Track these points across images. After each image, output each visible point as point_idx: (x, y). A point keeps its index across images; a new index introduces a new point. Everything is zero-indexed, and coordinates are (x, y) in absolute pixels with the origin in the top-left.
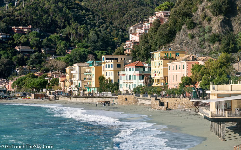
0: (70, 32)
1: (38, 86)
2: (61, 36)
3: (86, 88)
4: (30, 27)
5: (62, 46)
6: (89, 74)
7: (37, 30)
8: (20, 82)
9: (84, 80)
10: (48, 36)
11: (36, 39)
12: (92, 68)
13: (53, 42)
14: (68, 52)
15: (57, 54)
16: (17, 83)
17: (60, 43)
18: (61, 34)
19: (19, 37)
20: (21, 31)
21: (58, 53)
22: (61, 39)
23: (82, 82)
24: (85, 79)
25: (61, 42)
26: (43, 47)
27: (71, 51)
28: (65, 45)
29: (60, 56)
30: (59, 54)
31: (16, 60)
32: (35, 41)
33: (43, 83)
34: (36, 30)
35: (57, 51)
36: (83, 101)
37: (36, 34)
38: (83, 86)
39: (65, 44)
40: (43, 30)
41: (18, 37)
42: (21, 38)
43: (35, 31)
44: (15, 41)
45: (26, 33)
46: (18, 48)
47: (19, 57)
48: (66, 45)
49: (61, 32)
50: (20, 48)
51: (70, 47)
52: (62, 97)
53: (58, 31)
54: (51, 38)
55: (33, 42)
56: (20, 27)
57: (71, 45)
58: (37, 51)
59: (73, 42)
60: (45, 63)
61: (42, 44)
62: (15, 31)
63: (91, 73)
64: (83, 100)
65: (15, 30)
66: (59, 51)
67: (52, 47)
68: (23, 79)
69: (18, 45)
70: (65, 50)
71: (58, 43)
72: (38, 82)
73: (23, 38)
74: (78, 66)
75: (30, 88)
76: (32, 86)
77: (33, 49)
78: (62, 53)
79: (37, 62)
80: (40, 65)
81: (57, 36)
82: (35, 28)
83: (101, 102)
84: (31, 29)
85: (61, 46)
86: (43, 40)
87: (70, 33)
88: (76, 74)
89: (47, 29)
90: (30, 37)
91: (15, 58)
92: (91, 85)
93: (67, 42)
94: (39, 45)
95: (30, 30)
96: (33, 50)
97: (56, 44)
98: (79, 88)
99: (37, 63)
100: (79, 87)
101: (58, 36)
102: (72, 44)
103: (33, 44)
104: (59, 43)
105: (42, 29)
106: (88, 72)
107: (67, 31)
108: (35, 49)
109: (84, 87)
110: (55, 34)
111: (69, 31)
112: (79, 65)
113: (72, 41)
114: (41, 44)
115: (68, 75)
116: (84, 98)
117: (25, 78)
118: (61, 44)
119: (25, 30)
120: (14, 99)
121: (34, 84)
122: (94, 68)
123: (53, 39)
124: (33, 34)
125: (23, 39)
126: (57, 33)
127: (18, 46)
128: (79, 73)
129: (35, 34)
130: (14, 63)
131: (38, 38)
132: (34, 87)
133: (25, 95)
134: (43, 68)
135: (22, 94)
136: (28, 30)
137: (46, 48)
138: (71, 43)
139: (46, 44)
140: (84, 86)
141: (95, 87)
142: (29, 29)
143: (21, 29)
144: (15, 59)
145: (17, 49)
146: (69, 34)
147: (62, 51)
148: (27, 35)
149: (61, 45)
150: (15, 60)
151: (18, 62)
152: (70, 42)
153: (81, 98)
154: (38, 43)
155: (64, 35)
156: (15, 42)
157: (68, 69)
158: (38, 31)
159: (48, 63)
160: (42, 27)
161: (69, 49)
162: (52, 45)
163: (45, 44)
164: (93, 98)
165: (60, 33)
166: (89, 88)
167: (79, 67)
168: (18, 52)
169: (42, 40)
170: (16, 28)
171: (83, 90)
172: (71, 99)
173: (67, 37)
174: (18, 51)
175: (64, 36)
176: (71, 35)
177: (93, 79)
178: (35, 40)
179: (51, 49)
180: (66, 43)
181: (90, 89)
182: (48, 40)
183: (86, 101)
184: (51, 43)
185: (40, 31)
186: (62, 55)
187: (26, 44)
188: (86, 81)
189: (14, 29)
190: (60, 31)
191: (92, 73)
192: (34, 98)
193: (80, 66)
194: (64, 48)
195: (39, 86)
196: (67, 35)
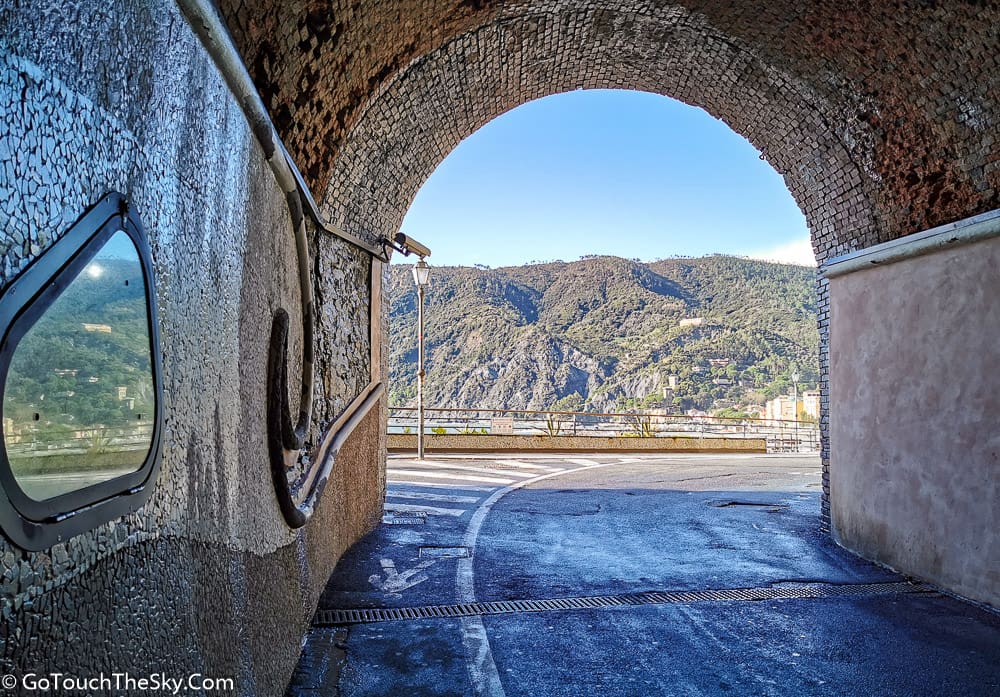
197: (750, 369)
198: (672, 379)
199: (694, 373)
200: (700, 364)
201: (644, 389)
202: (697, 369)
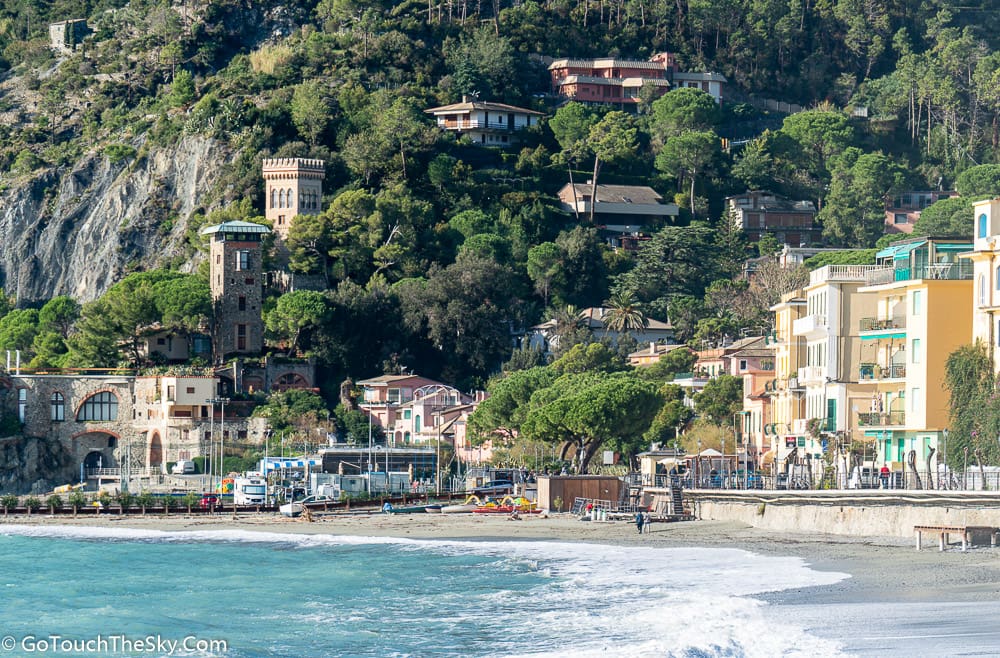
0: (922, 93)
1: (591, 425)
2: (862, 119)
3: (872, 436)
4: (665, 64)
5: (862, 179)
6: (892, 337)
7: (705, 84)
8: (515, 406)
9: (862, 382)
10: (776, 120)
11: (692, 135)
12: (910, 293)
13: (807, 157)
14: (899, 226)
15: (825, 233)
16: (499, 408)
17: (850, 166)
18: (866, 110)
19: (586, 122)
20: (608, 88)
21: (833, 231)
22: (861, 137)
23: (852, 394)
24: (867, 370)
25: (857, 156)
26: (738, 189)
27: (916, 215)
28: (877, 175)
29: (847, 246)
30: (839, 233)
31: (551, 271)
32: (686, 151)
33: (629, 405)
34: (700, 85)
35: (825, 214)
36: (839, 529)
37: (694, 105)
38: (856, 419)
39: (879, 168)
40: (748, 85)
41: (578, 122)
42: (595, 131)
43: (696, 85)
44: (558, 149)
45: (637, 100)
46: (579, 195)
47: (566, 253)
48: (882, 177)
49: (863, 93)
50: (586, 198)
51: (917, 189)
52: (716, 500)
53: (843, 87)
54: (792, 133)
55: (674, 158)
56: (599, 64)
57: (923, 178)
58: (698, 217)
59: (935, 162)
60: (725, 286)
61: (736, 171)
62: (570, 91)
63: (905, 326)
64: (836, 520)
65: (570, 79)
66: (835, 213)
67: (799, 193)
68: (532, 383)
69: (581, 180)
70: (879, 210)
71: (833, 166)
72: (591, 398)
73: (607, 129)
74: (830, 282)
75: (545, 437)
76: (555, 427)
77: (672, 200)
78: (858, 228)
79: (680, 282)
80: (695, 304)
81: (829, 121)
82: (700, 72)
83: (937, 534)
84: (668, 74)
85: (856, 181)
86: (743, 146)
87: (920, 102)
88: (818, 342)
89: (773, 77)
90: (657, 123)
91: (543, 258)
92: (903, 416)
93: (897, 156)
94: (715, 181)
95: (664, 82)
96: (672, 210)
97: (821, 175)
98: (830, 434)
99: (682, 291)
100: (830, 427)
101: (836, 120)
102: (933, 174)
103: (677, 167)
104: (840, 162)
105: (741, 77)
106: (889, 324)
107: (902, 90)
108: (687, 201)
109: (861, 433)
110: (825, 110)
111: (916, 86)
112: (836, 277)
113: (935, 155)
114: (724, 174)
115: (787, 349)
116: (842, 504)
117: (550, 375)
118: (855, 168)
119: (629, 82)
120: (422, 510)
121: (569, 414)
122: (924, 291)
123: (807, 138)
124: (679, 105)
125: (608, 137)
126: (840, 104)
127: (574, 182)
128: (836, 331)
129: (687, 103)
130: (538, 291)
131: (709, 134)
132: (568, 435)
133: (505, 486)
134: (712, 321)
135: (487, 480)
136: (649, 81)
137: (760, 199)
138: (923, 167)
139: (759, 170)
140: (861, 425)
141: (924, 428)
142: (659, 73)
143: (606, 74)
144: (540, 263)
145: (572, 198)
146: (917, 105)
147: (856, 216)
148: (643, 112)
149: (852, 177)
150: (543, 269)
151: (564, 282)
152: (916, 160)
153: (824, 509)
154: (705, 166)
155: (884, 118)
156: (557, 159)
157: (784, 312)
158: (715, 92)
159: (748, 286)
160: (745, 65)
161: (907, 201)
162: (803, 177)
163: (752, 173)
164: (901, 510)
165: (861, 103)
166: (890, 436)
167: (836, 292)
168: (575, 219)
169: (738, 150)
170: (572, 71)
171: (854, 452)
172: (763, 512)
173: (900, 126)
174: (574, 214)
175: (884, 124)
176: (925, 115)
177: (917, 375)
178: (690, 146)
179: (791, 203)
180: (883, 166)
181: (901, 443)
182: (773, 148)
183: (856, 525)
184: (793, 166)
185: (729, 85)
186: (855, 242)
187: (632, 168)
188: (874, 387)
189: (562, 78)
190: (856, 90)
191: (907, 330)
192: (552, 509)
193: (842, 286)
194: (868, 199)
195: (602, 426)
196: (903, 114)
197: (797, 122)
198: (282, 176)
199: (447, 145)
200: (485, 88)
201: (111, 243)
202: (462, 117)
